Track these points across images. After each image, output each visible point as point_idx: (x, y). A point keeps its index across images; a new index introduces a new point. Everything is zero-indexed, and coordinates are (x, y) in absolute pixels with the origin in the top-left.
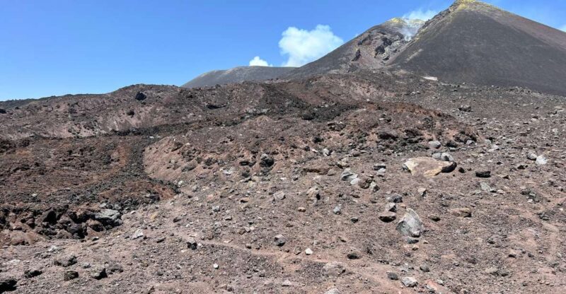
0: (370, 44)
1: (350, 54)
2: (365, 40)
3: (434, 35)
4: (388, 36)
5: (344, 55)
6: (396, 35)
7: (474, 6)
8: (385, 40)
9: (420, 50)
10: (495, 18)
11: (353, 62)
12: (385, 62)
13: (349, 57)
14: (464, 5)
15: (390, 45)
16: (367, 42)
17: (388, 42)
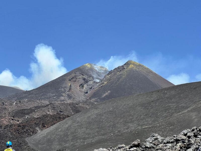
0: (75, 81)
1: (65, 87)
2: (73, 78)
3: (116, 83)
4: (85, 77)
5: (62, 87)
6: (90, 77)
7: (138, 67)
8: (84, 79)
9: (109, 92)
10: (149, 77)
11: (68, 93)
12: (86, 95)
13: (65, 89)
14: (133, 66)
15: (87, 83)
16: (74, 80)
17: (86, 81)
